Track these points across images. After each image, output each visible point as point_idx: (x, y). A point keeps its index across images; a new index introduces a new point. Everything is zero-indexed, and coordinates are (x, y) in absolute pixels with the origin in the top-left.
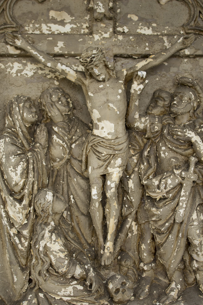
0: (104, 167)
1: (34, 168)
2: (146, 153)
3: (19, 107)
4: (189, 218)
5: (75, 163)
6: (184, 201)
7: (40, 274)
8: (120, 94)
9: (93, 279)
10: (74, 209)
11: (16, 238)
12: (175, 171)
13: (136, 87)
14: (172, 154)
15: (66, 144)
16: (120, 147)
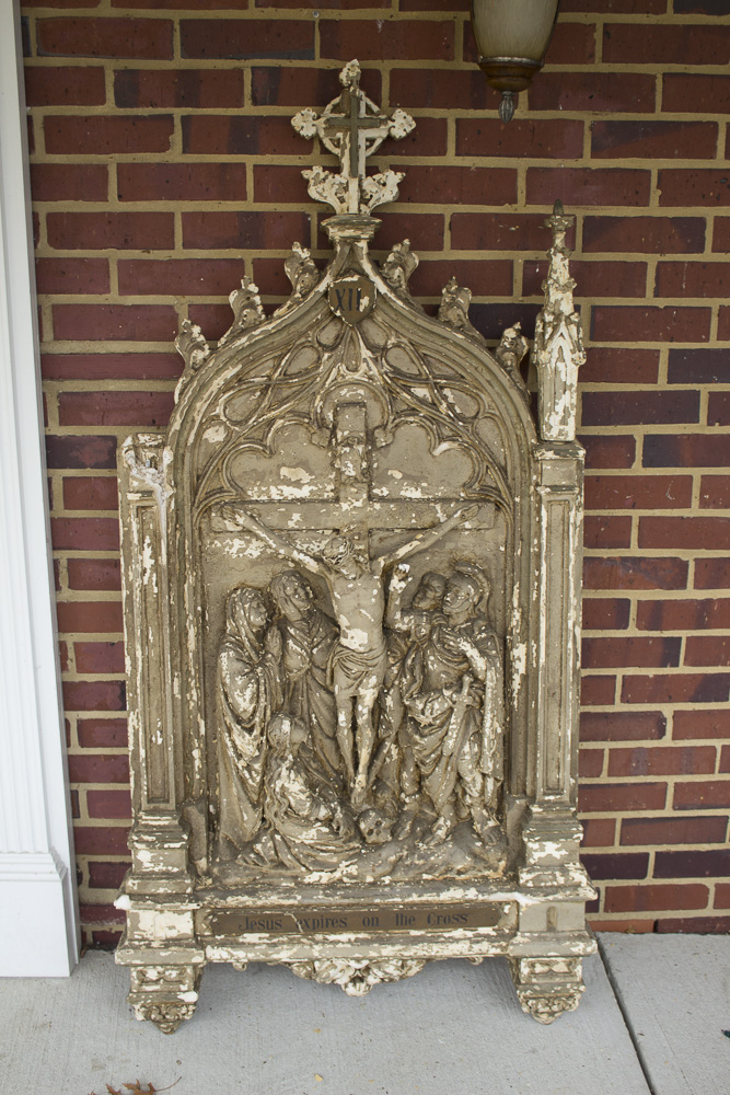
0: (354, 687)
1: (265, 690)
2: (409, 662)
3: (244, 609)
4: (460, 750)
5: (317, 673)
6: (454, 729)
7: (276, 815)
8: (375, 597)
9: (341, 822)
10: (317, 731)
11: (246, 772)
12: (444, 691)
13: (397, 584)
14: (442, 668)
15: (306, 651)
16: (375, 662)
